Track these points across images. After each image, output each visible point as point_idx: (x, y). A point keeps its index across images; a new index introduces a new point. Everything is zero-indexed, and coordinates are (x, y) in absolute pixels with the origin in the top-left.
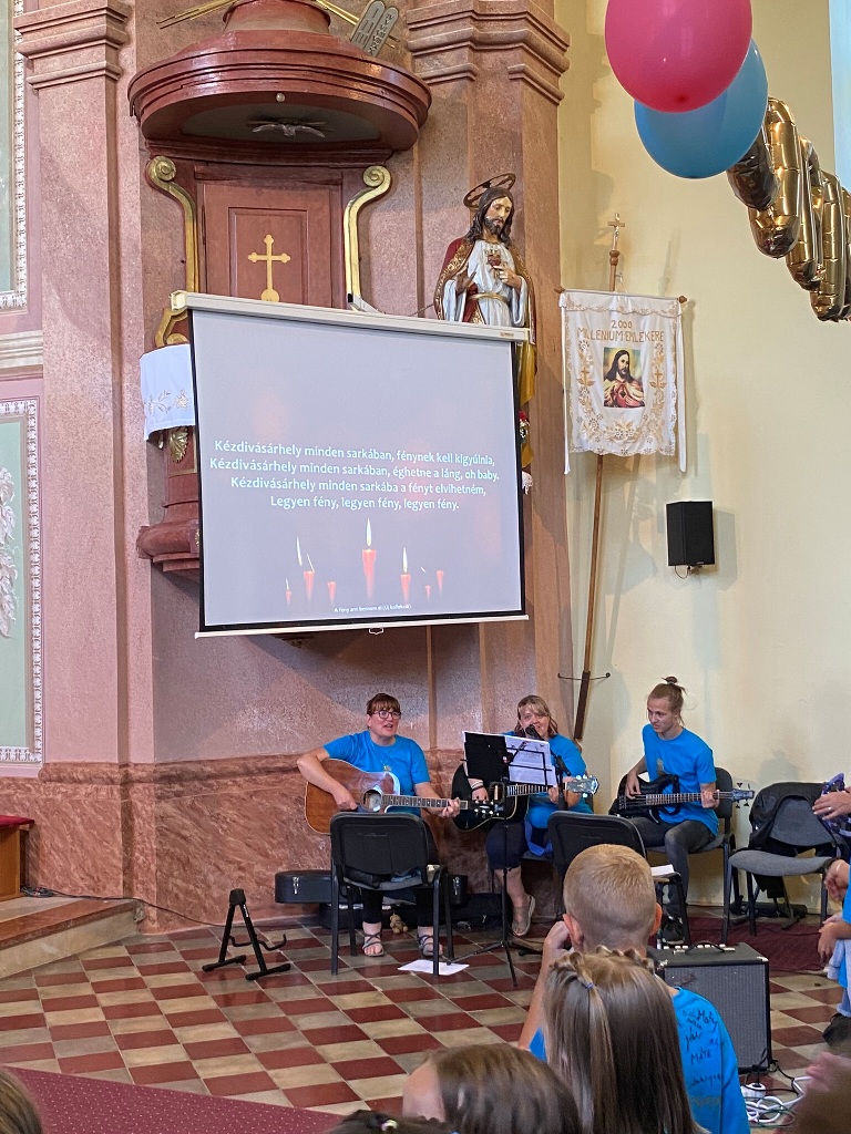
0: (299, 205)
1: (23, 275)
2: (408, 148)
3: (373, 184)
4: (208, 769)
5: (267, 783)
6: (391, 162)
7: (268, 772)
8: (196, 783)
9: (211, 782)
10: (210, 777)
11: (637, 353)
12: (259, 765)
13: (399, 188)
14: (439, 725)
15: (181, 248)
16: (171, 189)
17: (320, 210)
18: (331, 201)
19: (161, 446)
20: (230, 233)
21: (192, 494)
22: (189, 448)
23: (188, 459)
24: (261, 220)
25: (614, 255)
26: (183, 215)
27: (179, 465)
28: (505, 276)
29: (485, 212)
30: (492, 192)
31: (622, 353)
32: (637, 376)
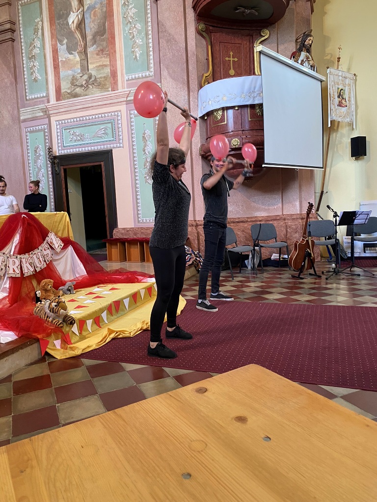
0: (240, 42)
1: (152, 65)
2: (274, 23)
3: (264, 35)
6: (268, 28)
7: (234, 222)
11: (345, 90)
13: (271, 37)
14: (284, 207)
15: (206, 55)
16: (204, 34)
17: (246, 44)
18: (250, 41)
19: (206, 118)
20: (220, 50)
21: (224, 131)
22: (223, 115)
23: (222, 120)
24: (229, 47)
25: (339, 58)
26: (207, 44)
27: (219, 122)
28: (311, 63)
29: (305, 42)
30: (307, 35)
31: (342, 89)
32: (345, 97)
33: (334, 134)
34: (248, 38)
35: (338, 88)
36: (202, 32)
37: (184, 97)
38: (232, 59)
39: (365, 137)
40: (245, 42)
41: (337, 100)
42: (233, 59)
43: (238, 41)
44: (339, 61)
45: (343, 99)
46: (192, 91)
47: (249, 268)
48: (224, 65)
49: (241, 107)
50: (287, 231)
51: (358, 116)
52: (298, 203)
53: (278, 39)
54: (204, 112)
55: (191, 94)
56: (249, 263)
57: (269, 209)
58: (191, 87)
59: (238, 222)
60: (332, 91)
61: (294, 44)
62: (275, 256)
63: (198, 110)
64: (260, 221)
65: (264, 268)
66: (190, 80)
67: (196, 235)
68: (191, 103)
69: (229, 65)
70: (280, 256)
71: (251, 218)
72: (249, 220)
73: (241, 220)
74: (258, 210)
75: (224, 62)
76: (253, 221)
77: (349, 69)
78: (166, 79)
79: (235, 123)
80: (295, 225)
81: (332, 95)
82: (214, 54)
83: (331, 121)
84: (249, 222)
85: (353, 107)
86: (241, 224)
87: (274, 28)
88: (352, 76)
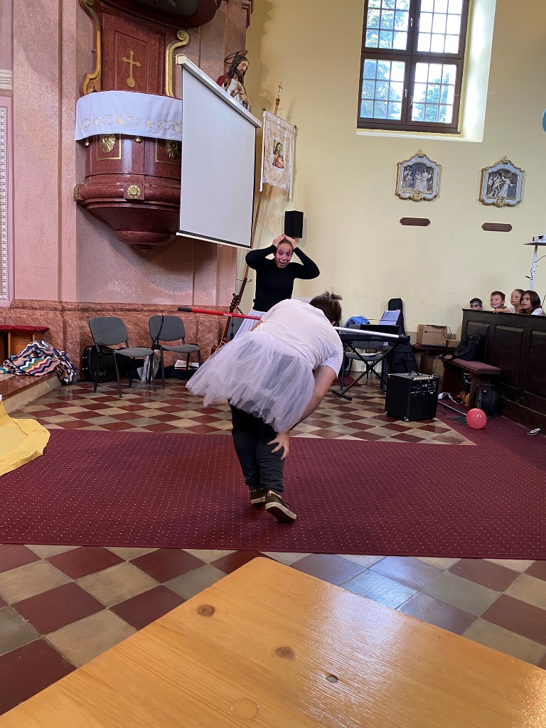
0: (146, 39)
2: (197, 26)
3: (181, 39)
4: (98, 307)
5: (122, 315)
6: (188, 30)
7: (122, 310)
8: (93, 313)
9: (99, 313)
10: (98, 311)
11: (282, 145)
12: (119, 307)
13: (192, 45)
14: (195, 295)
15: (92, 44)
16: (91, 10)
17: (155, 44)
18: (160, 42)
19: (87, 144)
20: (114, 43)
21: (117, 170)
22: (116, 146)
23: (115, 152)
24: (128, 42)
25: (278, 100)
26: (94, 27)
27: (108, 155)
28: (244, 97)
29: (237, 66)
30: (240, 57)
31: (279, 143)
32: (282, 155)
33: (265, 202)
34: (158, 36)
35: (275, 141)
36: (88, 7)
37: (52, 102)
38: (132, 62)
39: (302, 213)
40: (153, 42)
41: (272, 157)
42: (135, 63)
43: (142, 36)
44: (277, 104)
45: (280, 156)
46: (67, 97)
47: (143, 379)
48: (119, 68)
49: (145, 139)
50: (197, 329)
51: (295, 184)
52: (214, 292)
53: (200, 50)
54: (86, 135)
55: (64, 100)
56: (143, 373)
57: (174, 296)
58: (65, 90)
59: (129, 310)
60: (268, 143)
61: (222, 65)
62: (180, 364)
63: (74, 129)
64: (161, 311)
65: (166, 381)
66: (64, 78)
67: (61, 324)
68: (64, 115)
69: (127, 70)
70: (187, 365)
71: (148, 305)
72: (145, 308)
73: (133, 307)
74: (158, 294)
75: (120, 64)
76: (151, 311)
77: (289, 118)
78: (22, 66)
79: (134, 161)
80: (210, 321)
81: (267, 149)
82: (105, 48)
83: (263, 184)
84: (145, 311)
85: (291, 169)
86: (134, 314)
87: (197, 32)
88: (292, 128)
